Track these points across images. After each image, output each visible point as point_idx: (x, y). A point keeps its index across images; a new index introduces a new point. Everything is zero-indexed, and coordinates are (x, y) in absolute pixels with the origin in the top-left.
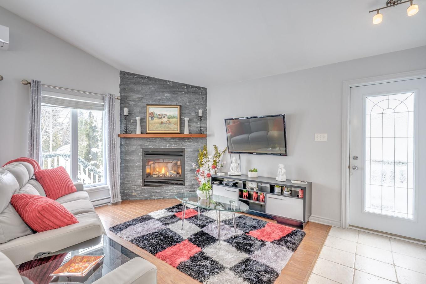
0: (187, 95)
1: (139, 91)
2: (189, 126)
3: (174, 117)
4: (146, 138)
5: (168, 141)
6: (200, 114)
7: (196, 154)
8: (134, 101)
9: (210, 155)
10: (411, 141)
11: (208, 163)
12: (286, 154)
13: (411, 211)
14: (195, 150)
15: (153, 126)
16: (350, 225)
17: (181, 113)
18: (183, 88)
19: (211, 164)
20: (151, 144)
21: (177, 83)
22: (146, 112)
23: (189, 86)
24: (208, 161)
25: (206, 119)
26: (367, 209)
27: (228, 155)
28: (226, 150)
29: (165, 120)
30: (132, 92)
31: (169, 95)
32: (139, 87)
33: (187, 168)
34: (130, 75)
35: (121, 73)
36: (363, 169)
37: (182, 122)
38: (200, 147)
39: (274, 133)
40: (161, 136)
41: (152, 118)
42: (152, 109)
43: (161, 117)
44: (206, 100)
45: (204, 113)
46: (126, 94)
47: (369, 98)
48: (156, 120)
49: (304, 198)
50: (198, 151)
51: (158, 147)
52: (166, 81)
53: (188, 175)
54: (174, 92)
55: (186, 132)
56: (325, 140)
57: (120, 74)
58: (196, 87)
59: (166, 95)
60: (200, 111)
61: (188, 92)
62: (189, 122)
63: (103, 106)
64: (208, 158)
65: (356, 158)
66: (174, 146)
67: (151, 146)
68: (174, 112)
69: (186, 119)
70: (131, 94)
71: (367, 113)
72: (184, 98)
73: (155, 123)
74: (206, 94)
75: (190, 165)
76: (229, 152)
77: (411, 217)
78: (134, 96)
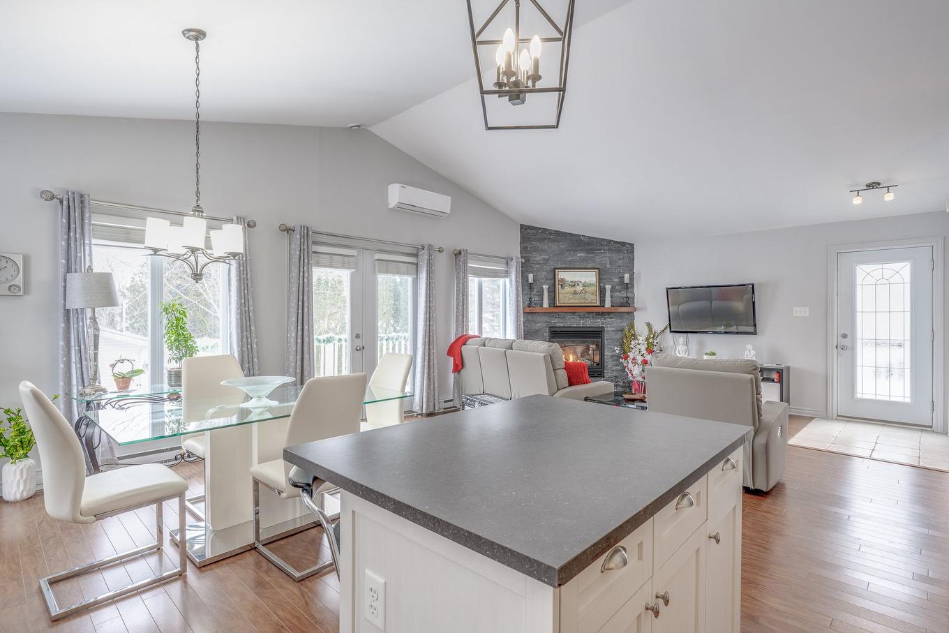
0: (608, 255)
1: (544, 251)
2: (611, 297)
3: (591, 284)
4: (553, 313)
5: (582, 317)
6: (627, 280)
7: (619, 335)
8: (539, 264)
9: (641, 336)
10: (908, 315)
11: (639, 347)
12: (755, 333)
13: (908, 394)
14: (619, 328)
15: (564, 296)
16: (838, 416)
17: (600, 279)
18: (602, 245)
19: (643, 348)
20: (560, 320)
21: (594, 238)
22: (554, 278)
23: (610, 241)
24: (639, 344)
25: (633, 287)
26: (859, 396)
27: (669, 336)
28: (666, 328)
29: (579, 289)
30: (535, 251)
31: (583, 255)
32: (544, 246)
33: (607, 353)
34: (533, 229)
35: (522, 227)
36: (853, 349)
37: (602, 292)
38: (625, 324)
39: (739, 306)
40: (573, 310)
41: (562, 285)
42: (562, 275)
43: (574, 284)
44: (633, 260)
45: (632, 279)
46: (528, 255)
47: (861, 266)
48: (567, 289)
49: (780, 381)
50: (622, 330)
51: (568, 324)
52: (579, 236)
53: (609, 364)
54: (592, 250)
55: (608, 304)
56: (807, 314)
57: (521, 229)
58: (620, 243)
59: (579, 255)
60: (627, 276)
61: (609, 250)
62: (611, 291)
63: (507, 272)
64: (638, 340)
65: (845, 336)
66: (589, 323)
67: (559, 323)
68: (590, 277)
69: (608, 287)
70: (535, 254)
71: (858, 283)
72: (605, 259)
73: (566, 293)
74: (633, 252)
75: (612, 350)
76: (671, 332)
77: (908, 400)
78: (538, 257)
